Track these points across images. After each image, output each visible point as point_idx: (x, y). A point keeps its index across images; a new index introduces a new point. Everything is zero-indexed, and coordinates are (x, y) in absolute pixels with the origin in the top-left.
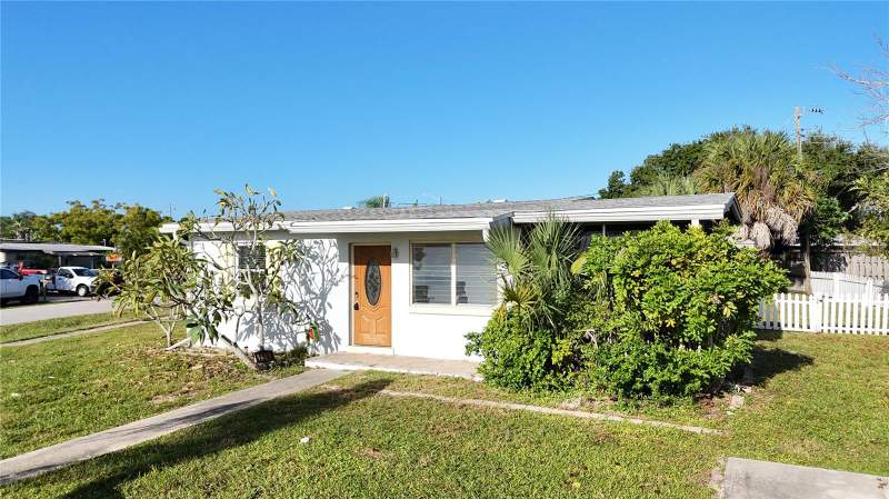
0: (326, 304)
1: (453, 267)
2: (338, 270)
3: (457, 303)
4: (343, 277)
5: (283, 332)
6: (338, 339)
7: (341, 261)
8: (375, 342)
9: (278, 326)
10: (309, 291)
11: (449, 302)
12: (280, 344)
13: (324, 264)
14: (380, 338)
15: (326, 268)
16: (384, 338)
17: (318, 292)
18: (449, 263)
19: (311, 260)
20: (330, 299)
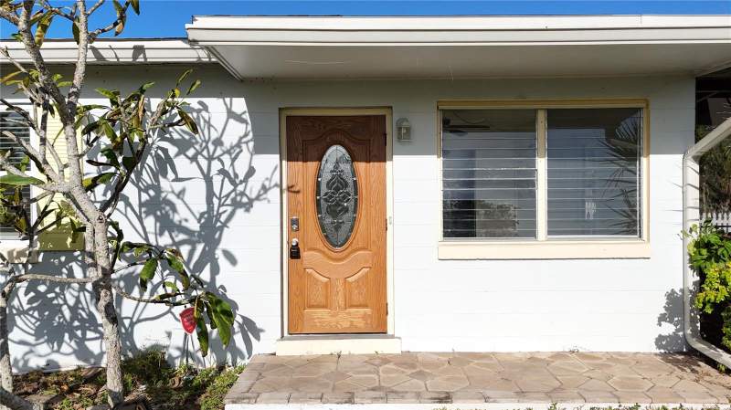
0: (219, 253)
1: (542, 164)
2: (251, 172)
3: (550, 233)
4: (265, 189)
5: (91, 323)
6: (250, 328)
7: (259, 150)
8: (345, 325)
9: (73, 309)
10: (166, 225)
11: (531, 233)
12: (82, 352)
13: (210, 159)
14: (357, 317)
15: (216, 165)
16: (364, 317)
17: (194, 225)
18: (531, 152)
19: (173, 150)
20: (229, 240)
